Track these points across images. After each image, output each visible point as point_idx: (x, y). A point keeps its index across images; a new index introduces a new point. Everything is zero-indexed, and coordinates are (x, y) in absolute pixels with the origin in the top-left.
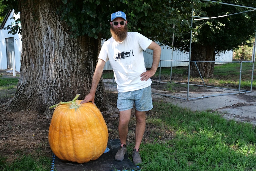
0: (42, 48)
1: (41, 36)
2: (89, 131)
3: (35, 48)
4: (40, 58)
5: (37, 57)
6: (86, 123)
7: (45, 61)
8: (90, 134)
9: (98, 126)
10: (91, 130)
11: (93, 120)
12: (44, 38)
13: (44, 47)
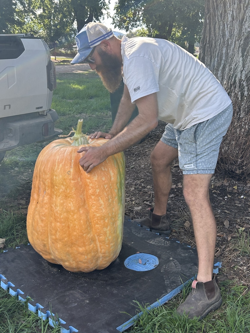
0: (224, 35)
1: (225, 11)
2: (48, 197)
3: (214, 36)
4: (218, 55)
5: (215, 53)
6: (48, 176)
7: (225, 61)
8: (46, 203)
9: (66, 197)
10: (51, 197)
11: (61, 176)
12: (229, 15)
13: (227, 33)
